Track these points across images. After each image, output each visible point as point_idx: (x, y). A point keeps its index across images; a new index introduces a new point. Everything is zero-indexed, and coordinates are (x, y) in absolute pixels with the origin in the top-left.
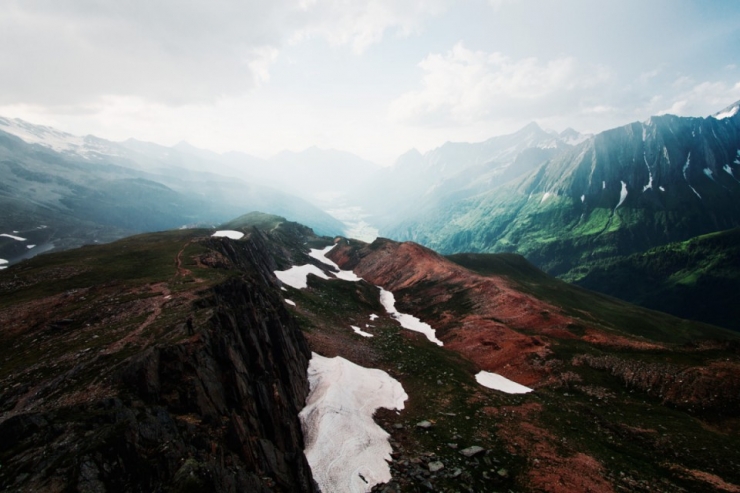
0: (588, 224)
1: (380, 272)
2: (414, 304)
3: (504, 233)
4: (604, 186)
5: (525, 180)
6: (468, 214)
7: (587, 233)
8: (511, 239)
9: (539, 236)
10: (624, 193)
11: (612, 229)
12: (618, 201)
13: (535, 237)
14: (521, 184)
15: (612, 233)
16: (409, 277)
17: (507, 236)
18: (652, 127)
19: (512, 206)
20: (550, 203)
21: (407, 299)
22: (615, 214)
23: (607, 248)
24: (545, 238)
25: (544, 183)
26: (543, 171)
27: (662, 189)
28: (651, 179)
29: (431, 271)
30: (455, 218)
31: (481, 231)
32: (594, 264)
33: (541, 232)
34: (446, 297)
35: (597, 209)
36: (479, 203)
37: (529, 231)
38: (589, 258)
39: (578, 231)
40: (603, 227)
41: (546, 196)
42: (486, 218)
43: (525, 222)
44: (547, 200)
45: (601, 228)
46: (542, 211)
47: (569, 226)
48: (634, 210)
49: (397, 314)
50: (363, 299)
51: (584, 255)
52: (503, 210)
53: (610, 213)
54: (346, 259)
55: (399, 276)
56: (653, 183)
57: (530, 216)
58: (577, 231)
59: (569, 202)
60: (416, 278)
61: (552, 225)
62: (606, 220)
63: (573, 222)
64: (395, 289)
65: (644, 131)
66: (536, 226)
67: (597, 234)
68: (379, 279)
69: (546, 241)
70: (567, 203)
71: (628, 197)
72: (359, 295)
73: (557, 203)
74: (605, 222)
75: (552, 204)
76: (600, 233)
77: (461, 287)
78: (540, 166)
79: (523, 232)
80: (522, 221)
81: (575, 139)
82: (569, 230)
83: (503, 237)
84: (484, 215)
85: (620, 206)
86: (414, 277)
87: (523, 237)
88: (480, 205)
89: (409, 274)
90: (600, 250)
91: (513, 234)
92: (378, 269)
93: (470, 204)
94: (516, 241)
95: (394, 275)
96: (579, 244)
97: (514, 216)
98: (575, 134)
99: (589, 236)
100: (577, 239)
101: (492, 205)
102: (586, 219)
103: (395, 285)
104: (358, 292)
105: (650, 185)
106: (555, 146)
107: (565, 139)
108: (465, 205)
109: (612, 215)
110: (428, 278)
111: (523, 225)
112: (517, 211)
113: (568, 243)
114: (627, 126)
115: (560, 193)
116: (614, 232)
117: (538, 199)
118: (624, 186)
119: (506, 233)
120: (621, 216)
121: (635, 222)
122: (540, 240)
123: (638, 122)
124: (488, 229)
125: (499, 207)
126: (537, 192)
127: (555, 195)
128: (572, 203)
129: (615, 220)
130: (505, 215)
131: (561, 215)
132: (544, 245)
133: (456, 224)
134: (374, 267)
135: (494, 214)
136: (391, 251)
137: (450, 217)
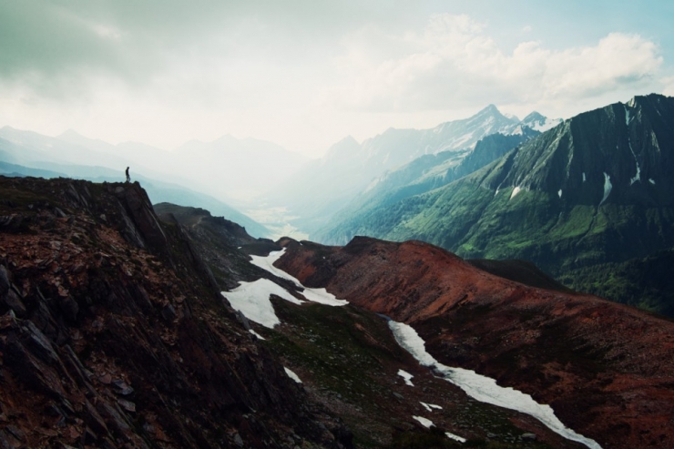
0: (569, 224)
1: (377, 290)
2: (468, 347)
3: (466, 236)
4: (584, 179)
5: (489, 172)
6: (421, 215)
7: (568, 236)
8: (476, 244)
9: (510, 240)
10: (608, 185)
11: (597, 230)
12: (602, 196)
13: (505, 241)
14: (485, 176)
15: (597, 235)
16: (435, 299)
17: (471, 241)
18: (637, 109)
19: (475, 203)
20: (522, 199)
21: (448, 339)
22: (599, 213)
23: (593, 253)
24: (518, 243)
25: (513, 175)
26: (510, 160)
27: (652, 182)
28: (639, 171)
29: (471, 287)
30: (405, 219)
31: (438, 235)
32: (579, 273)
33: (513, 235)
34: (530, 336)
35: (577, 207)
36: (434, 200)
37: (498, 234)
38: (573, 266)
39: (557, 233)
40: (587, 228)
41: (516, 190)
42: (444, 219)
43: (492, 223)
44: (518, 195)
45: (584, 229)
46: (512, 208)
47: (546, 227)
48: (621, 207)
49: (441, 368)
50: (373, 340)
51: (566, 262)
52: (464, 208)
53: (593, 211)
54: (311, 270)
55: (415, 297)
56: (641, 174)
57: (498, 215)
58: (555, 234)
59: (544, 198)
60: (449, 298)
61: (525, 226)
62: (589, 219)
63: (551, 222)
64: (413, 318)
65: (627, 113)
66: (506, 228)
67: (580, 236)
68: (378, 301)
69: (519, 246)
70: (542, 199)
71: (613, 191)
72: (363, 332)
73: (530, 199)
74: (588, 223)
75: (524, 201)
76: (584, 234)
77: (548, 317)
78: (507, 155)
79: (490, 234)
80: (487, 222)
81: (541, 125)
82: (546, 232)
83: (466, 241)
84: (441, 215)
85: (605, 203)
86: (444, 298)
87: (491, 241)
88: (437, 202)
89: (433, 293)
90: (584, 256)
91: (478, 238)
92: (371, 285)
93: (423, 202)
94: (482, 247)
95: (404, 294)
96: (559, 248)
97: (478, 216)
98: (542, 120)
99: (571, 239)
100: (557, 243)
101: (451, 203)
102: (566, 219)
103: (413, 312)
104: (359, 326)
105: (638, 177)
106: (521, 133)
107: (530, 125)
108: (418, 203)
109: (595, 214)
110: (471, 298)
111: (490, 226)
112: (482, 209)
113: (546, 247)
114: (607, 107)
115: (533, 187)
116: (601, 234)
117: (507, 194)
118: (607, 178)
119: (470, 237)
120: (606, 214)
121: (624, 221)
122: (512, 245)
123: (620, 103)
124: (447, 231)
125: (460, 204)
126: (505, 185)
127: (528, 190)
128: (548, 199)
129: (599, 219)
130: (468, 215)
131: (536, 214)
132: (517, 250)
133: (406, 226)
134: (365, 282)
135: (454, 213)
136: (386, 255)
137: (400, 217)
